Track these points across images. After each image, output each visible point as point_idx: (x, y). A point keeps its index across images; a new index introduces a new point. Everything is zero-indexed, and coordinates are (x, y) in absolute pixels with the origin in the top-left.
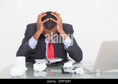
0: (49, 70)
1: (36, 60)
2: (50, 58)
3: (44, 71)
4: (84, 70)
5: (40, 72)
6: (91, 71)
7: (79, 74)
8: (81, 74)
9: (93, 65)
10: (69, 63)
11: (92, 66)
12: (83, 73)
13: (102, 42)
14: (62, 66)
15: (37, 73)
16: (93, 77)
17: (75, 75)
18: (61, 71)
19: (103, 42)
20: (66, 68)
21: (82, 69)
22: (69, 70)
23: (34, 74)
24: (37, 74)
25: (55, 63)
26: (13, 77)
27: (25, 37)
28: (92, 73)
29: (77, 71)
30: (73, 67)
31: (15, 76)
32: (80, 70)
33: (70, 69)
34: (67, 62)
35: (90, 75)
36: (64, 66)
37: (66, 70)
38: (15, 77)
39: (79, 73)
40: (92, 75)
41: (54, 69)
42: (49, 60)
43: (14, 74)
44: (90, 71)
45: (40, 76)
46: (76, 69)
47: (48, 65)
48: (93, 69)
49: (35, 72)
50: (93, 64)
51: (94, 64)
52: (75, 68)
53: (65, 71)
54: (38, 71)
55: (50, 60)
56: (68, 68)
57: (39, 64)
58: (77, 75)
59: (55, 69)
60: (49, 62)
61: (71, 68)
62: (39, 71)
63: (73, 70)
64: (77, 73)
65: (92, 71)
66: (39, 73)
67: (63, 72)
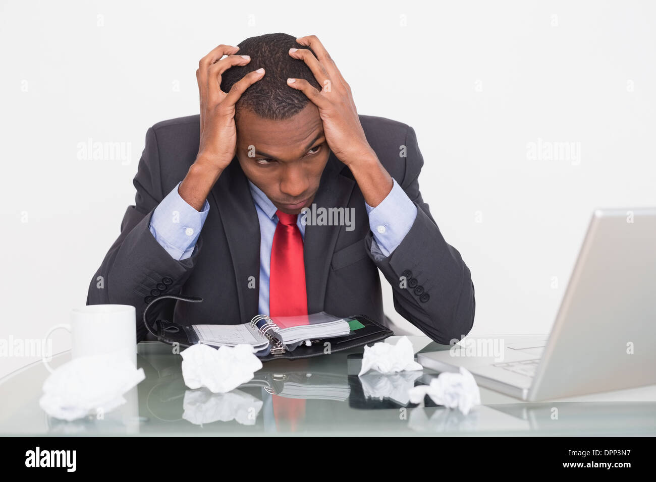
0: (278, 387)
1: (201, 329)
2: (282, 320)
3: (243, 389)
4: (479, 385)
5: (218, 395)
6: (525, 392)
7: (452, 409)
8: (465, 411)
9: (538, 357)
10: (394, 343)
11: (533, 362)
12: (478, 401)
13: (594, 217)
14: (351, 362)
15: (204, 402)
16: (536, 425)
17: (429, 415)
18: (343, 393)
19: (599, 214)
20: (374, 375)
21: (466, 379)
22: (395, 387)
23: (186, 406)
24: (205, 407)
25: (309, 344)
26: (56, 421)
27: (139, 197)
28: (531, 407)
29: (436, 390)
30: (415, 369)
31: (70, 416)
32: (459, 385)
33: (400, 381)
34: (382, 340)
35: (520, 416)
36: (364, 361)
37: (373, 386)
38: (65, 422)
39: (453, 405)
40: (529, 419)
41: (304, 380)
42: (276, 329)
43: (64, 409)
44: (520, 390)
45: (219, 423)
46: (434, 382)
47: (270, 355)
48: (534, 379)
49: (188, 396)
50: (537, 354)
51: (540, 350)
52: (428, 377)
53: (370, 391)
54: (206, 393)
55: (282, 327)
56: (388, 376)
57: (217, 348)
58: (438, 413)
59: (314, 381)
60: (275, 340)
61: (403, 373)
62: (213, 390)
63: (417, 384)
64: (437, 402)
65: (530, 390)
66: (213, 400)
67: (358, 400)
